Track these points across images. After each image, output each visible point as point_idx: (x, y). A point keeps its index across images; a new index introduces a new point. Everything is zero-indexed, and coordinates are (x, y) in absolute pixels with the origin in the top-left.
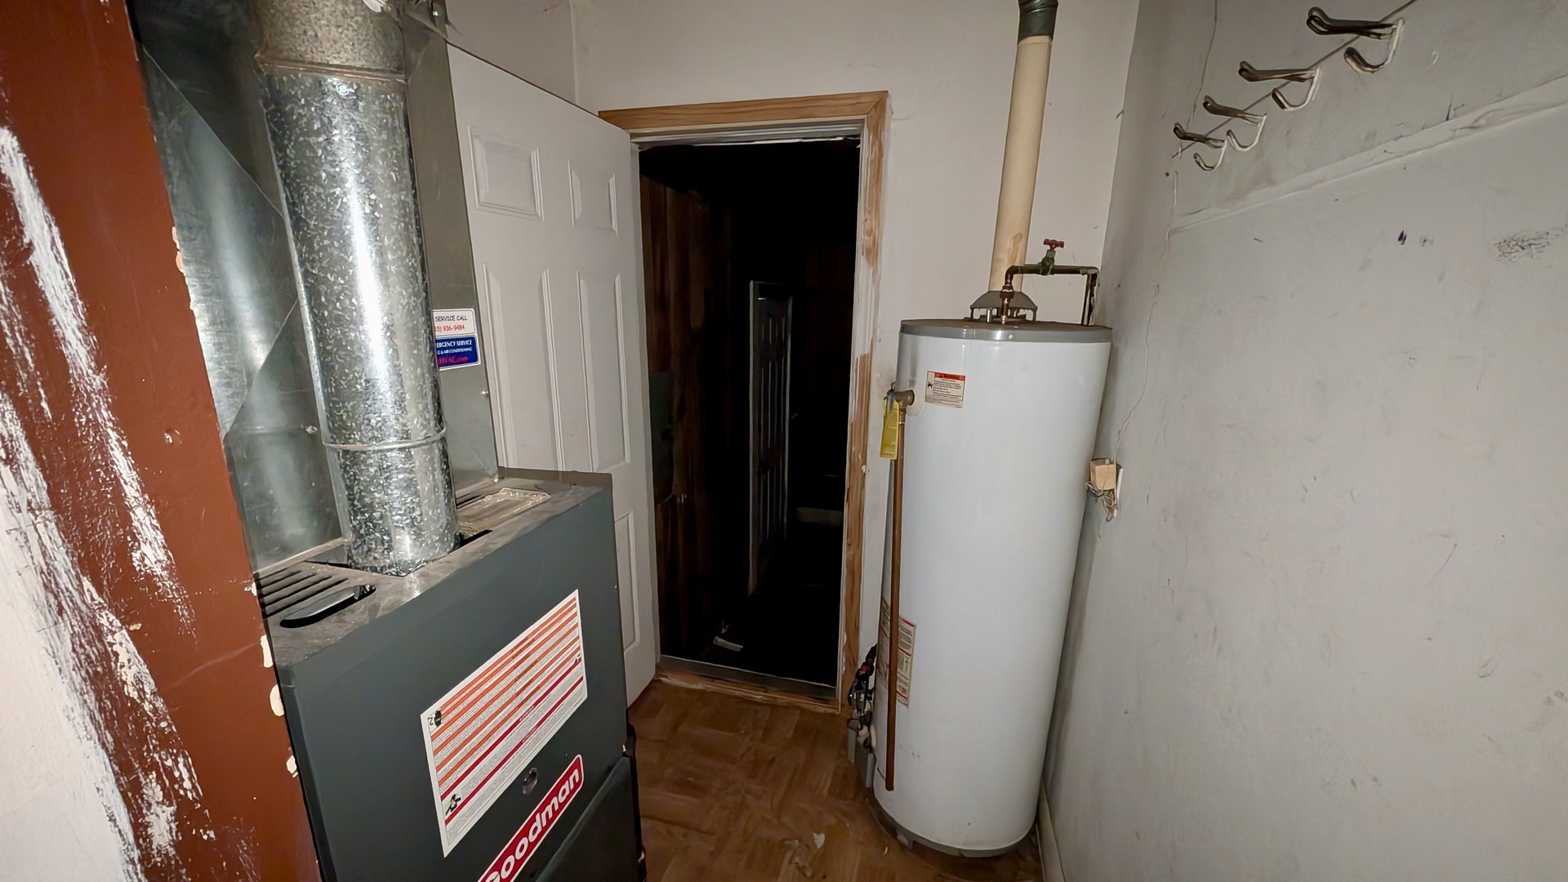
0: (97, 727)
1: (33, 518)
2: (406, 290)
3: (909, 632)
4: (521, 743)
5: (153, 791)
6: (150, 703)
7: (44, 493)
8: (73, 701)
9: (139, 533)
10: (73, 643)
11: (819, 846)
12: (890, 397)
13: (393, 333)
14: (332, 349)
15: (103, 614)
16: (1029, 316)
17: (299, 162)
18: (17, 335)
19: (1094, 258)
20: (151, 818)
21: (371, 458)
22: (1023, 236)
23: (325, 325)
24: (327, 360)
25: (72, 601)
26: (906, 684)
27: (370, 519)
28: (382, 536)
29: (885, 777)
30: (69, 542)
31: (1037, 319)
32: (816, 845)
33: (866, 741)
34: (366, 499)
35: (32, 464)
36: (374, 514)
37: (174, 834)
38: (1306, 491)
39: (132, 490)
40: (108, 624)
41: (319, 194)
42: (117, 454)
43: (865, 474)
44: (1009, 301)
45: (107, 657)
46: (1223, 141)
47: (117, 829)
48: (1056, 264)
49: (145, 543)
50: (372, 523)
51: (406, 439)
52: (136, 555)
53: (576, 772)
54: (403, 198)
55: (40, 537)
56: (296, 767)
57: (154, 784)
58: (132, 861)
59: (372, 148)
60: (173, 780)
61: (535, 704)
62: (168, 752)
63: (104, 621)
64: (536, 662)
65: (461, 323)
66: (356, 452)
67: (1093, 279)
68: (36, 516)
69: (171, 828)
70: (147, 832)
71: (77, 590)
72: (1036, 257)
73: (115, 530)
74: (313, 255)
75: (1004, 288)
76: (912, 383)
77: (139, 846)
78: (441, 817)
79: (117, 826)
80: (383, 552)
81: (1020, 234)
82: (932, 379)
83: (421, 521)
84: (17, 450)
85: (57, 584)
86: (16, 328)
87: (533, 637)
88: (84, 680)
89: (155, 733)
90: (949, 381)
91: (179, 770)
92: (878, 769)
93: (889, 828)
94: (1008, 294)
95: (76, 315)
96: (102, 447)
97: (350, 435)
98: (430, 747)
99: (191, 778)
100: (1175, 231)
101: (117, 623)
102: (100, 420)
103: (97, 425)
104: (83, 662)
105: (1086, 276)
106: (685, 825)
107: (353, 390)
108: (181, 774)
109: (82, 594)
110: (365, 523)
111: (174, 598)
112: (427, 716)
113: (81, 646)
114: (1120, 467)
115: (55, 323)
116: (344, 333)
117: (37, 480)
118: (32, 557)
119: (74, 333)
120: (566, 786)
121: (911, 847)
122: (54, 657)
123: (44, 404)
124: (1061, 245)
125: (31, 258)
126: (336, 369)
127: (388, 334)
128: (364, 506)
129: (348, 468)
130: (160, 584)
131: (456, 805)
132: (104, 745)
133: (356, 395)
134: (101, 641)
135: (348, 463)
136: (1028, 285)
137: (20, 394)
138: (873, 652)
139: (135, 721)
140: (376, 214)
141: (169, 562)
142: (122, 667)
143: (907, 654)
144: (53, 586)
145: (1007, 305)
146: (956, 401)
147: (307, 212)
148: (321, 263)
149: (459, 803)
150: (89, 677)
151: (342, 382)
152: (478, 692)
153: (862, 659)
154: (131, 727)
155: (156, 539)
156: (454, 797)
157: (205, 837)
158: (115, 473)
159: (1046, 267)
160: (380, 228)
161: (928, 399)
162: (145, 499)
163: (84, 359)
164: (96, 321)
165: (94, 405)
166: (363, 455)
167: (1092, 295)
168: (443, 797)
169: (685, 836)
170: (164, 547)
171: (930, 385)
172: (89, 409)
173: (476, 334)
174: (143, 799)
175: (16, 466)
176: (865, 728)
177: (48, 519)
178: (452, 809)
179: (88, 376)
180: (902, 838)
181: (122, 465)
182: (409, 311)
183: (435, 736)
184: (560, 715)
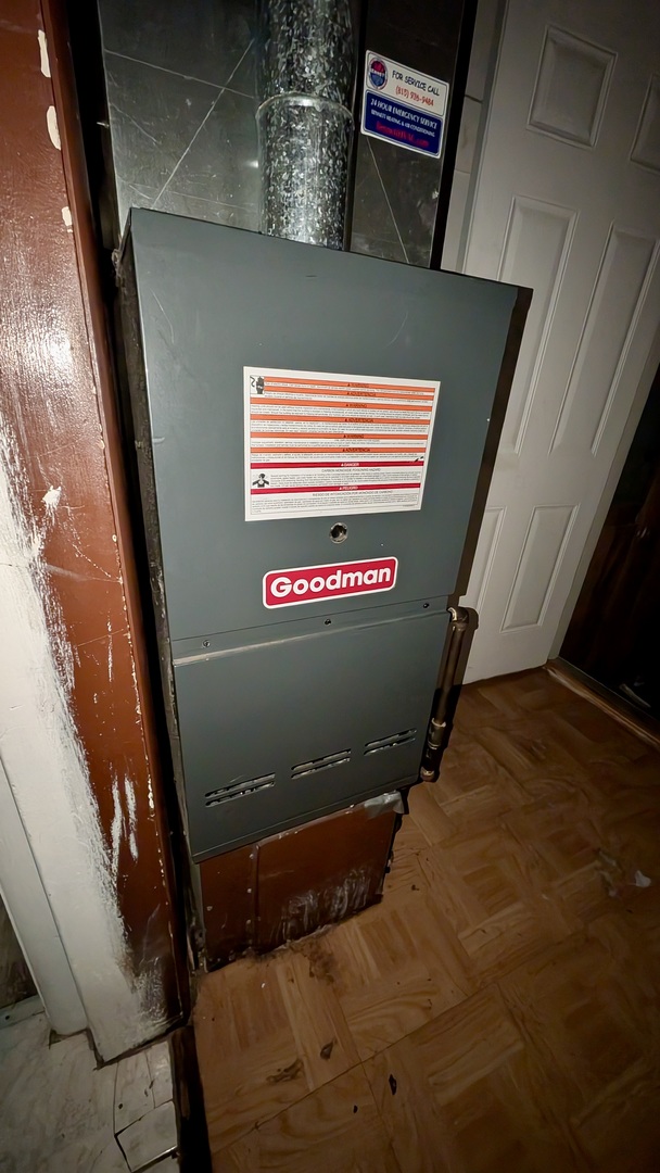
4: (337, 489)
32: (635, 880)
53: (387, 571)
61: (362, 464)
64: (371, 421)
65: (430, 96)
87: (376, 391)
98: (248, 406)
112: (250, 373)
120: (374, 573)
152: (304, 397)
168: (253, 466)
173: (444, 118)
183: (254, 401)
184: (386, 500)
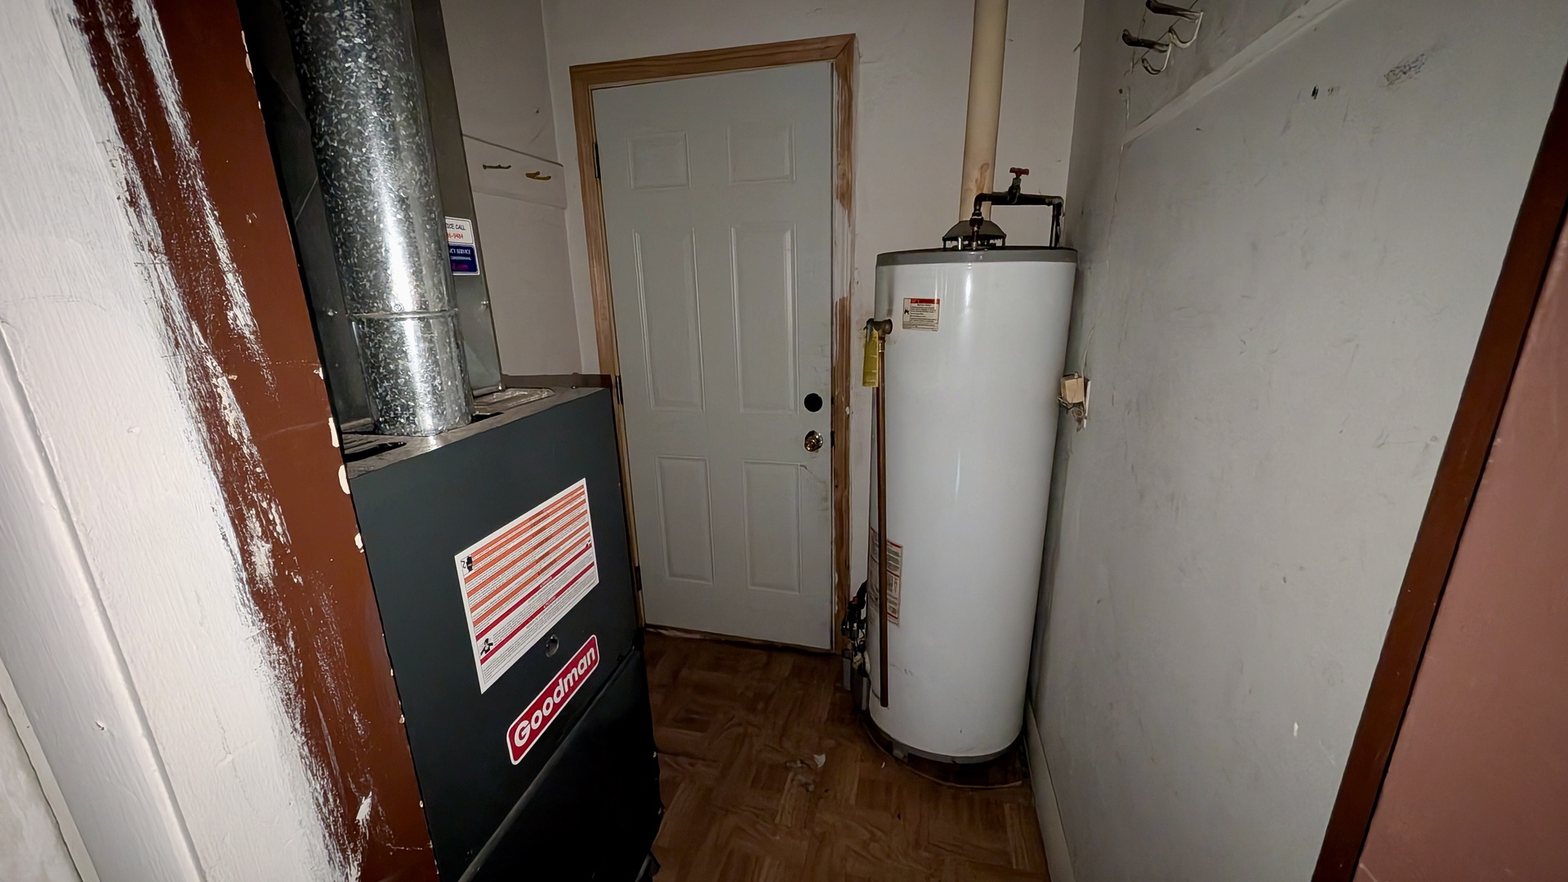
0: (210, 455)
1: (153, 258)
2: (418, 166)
3: (897, 554)
4: (542, 609)
5: (254, 526)
6: (248, 447)
7: (160, 239)
8: (190, 426)
9: (232, 296)
10: (188, 377)
11: (820, 766)
12: (869, 327)
13: (408, 206)
14: (353, 220)
15: (208, 358)
16: (999, 243)
17: (315, 37)
18: (133, 96)
19: (1058, 186)
20: (253, 548)
21: (394, 326)
22: (990, 166)
23: (346, 196)
24: (349, 231)
25: (185, 339)
26: (895, 604)
27: (396, 385)
28: (407, 402)
29: (879, 696)
30: (180, 287)
31: (1007, 244)
32: (817, 765)
33: (860, 666)
34: (391, 366)
35: (149, 212)
36: (399, 381)
37: (272, 568)
38: (1245, 343)
39: (224, 256)
40: (212, 368)
41: (335, 68)
42: (211, 221)
43: (849, 415)
44: (978, 228)
45: (213, 396)
46: (1168, 45)
47: (228, 548)
48: (1021, 192)
49: (236, 306)
50: (397, 389)
51: (425, 309)
52: (230, 314)
53: (592, 650)
54: (410, 78)
55: (159, 276)
56: (362, 545)
57: (254, 520)
58: (241, 580)
59: (380, 26)
60: (268, 520)
61: (554, 575)
62: (263, 495)
63: (209, 364)
64: (551, 537)
65: (460, 231)
66: (379, 320)
67: (1058, 208)
68: (155, 258)
69: (269, 563)
70: (251, 559)
71: (188, 331)
72: (1002, 186)
73: (213, 288)
74: (332, 129)
75: (974, 215)
76: (890, 312)
77: (246, 569)
78: (478, 658)
79: (228, 546)
80: (409, 417)
81: (988, 164)
82: (909, 306)
83: (442, 390)
84: (138, 196)
85: (173, 321)
86: (131, 90)
87: (548, 512)
88: (197, 409)
89: (253, 474)
90: (924, 306)
91: (272, 514)
92: (873, 691)
93: (882, 744)
94: (977, 221)
95: (174, 92)
96: (200, 212)
97: (373, 303)
98: (464, 589)
99: (282, 524)
100: (1128, 146)
101: (219, 369)
102: (197, 187)
103: (195, 192)
104: (196, 394)
105: (1052, 206)
106: (690, 756)
107: (375, 259)
108: (274, 517)
109: (192, 335)
110: (391, 390)
111: (260, 361)
112: (460, 558)
113: (194, 381)
114: (1088, 380)
115: (159, 93)
116: (363, 204)
117: (153, 226)
118: (154, 291)
119: (173, 105)
120: (583, 660)
121: (906, 760)
122: (175, 383)
123: (156, 163)
124: (1026, 172)
125: (139, 32)
126: (358, 239)
127: (404, 206)
128: (390, 373)
129: (372, 337)
130: (249, 345)
131: (489, 649)
132: (215, 471)
133: (378, 264)
134: (208, 380)
135: (372, 331)
136: (997, 214)
137: (138, 148)
138: (864, 588)
139: (237, 459)
140: (388, 90)
141: (255, 329)
142: (225, 408)
143: (895, 575)
144: (171, 321)
145: (977, 232)
146: (931, 325)
147: (325, 87)
148: (340, 136)
149: (492, 648)
150: (202, 409)
151: (364, 252)
152: (503, 550)
153: (854, 592)
154: (235, 464)
155: (244, 306)
156: (487, 641)
157: (295, 580)
158: (210, 237)
159: (1013, 197)
160: (392, 104)
161: (906, 326)
162: (233, 267)
163: (182, 131)
164: (188, 102)
165: (191, 172)
166: (386, 323)
167: (1058, 224)
168: (478, 638)
169: (691, 765)
170: (251, 315)
171: (906, 311)
172: (188, 176)
173: (474, 245)
174: (247, 530)
175: (138, 210)
176: (859, 656)
177: (163, 262)
178: (486, 651)
179: (186, 146)
180: (897, 753)
181: (216, 232)
182: (421, 187)
183: (467, 580)
184: (576, 591)
